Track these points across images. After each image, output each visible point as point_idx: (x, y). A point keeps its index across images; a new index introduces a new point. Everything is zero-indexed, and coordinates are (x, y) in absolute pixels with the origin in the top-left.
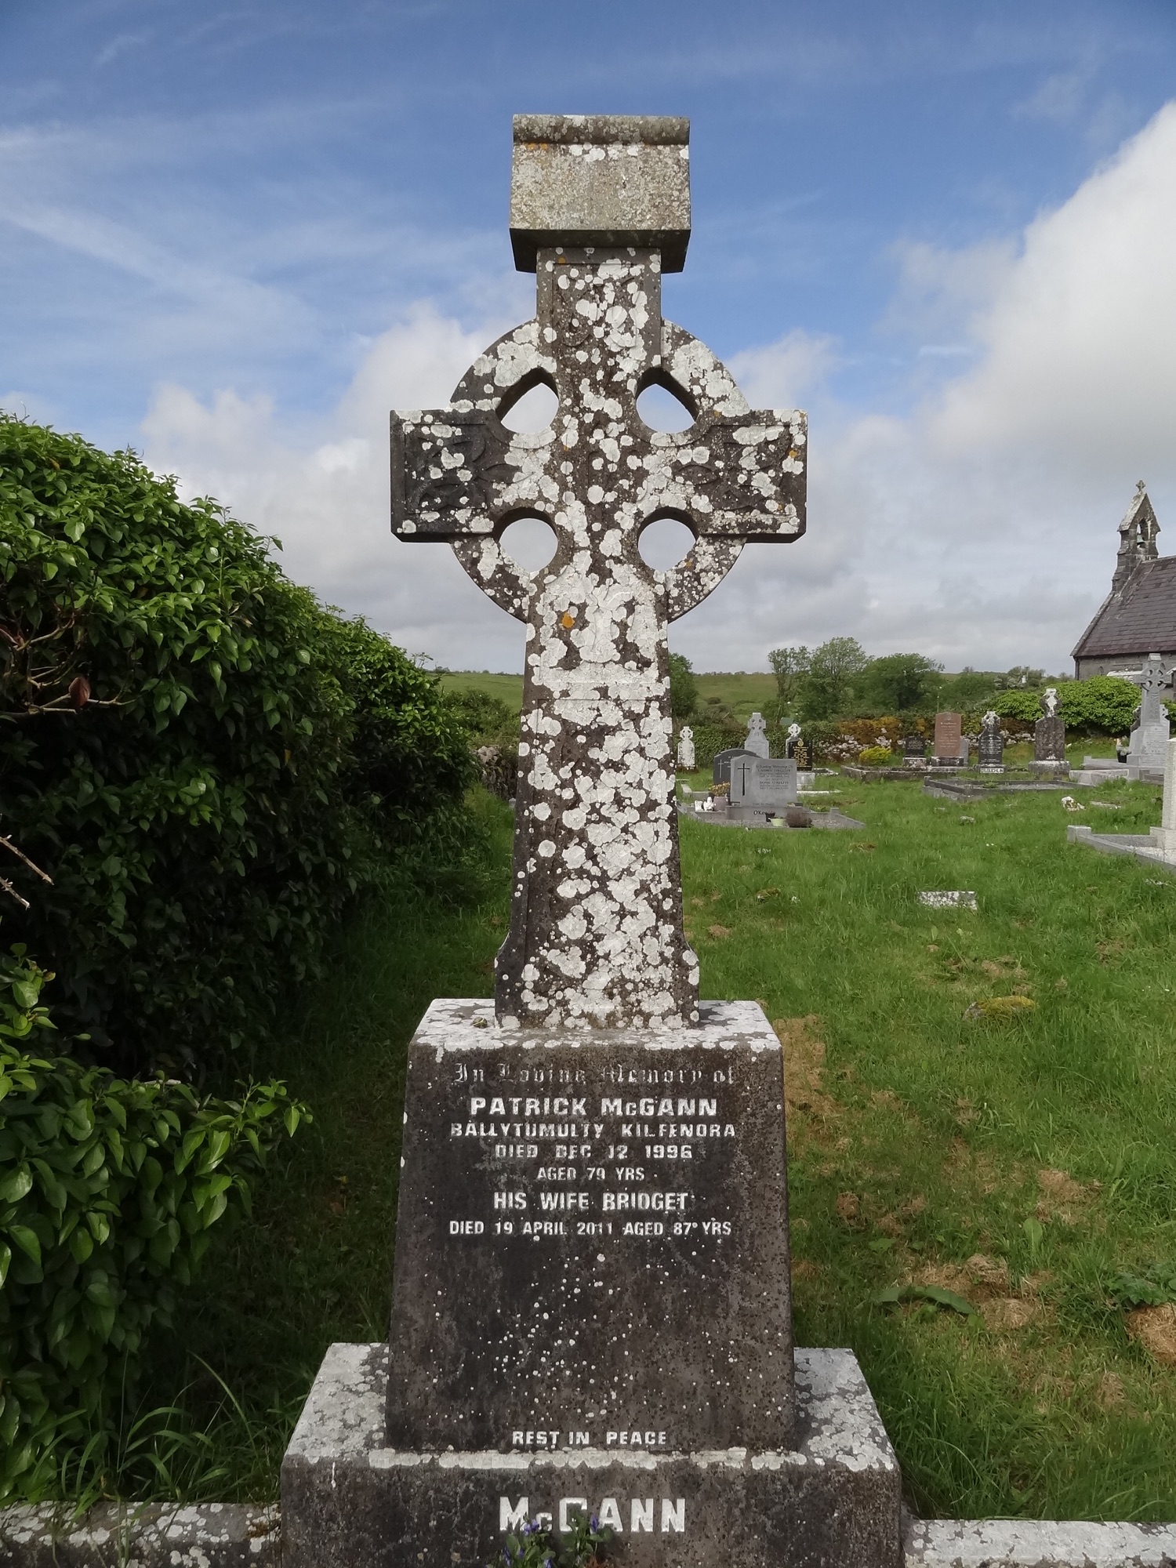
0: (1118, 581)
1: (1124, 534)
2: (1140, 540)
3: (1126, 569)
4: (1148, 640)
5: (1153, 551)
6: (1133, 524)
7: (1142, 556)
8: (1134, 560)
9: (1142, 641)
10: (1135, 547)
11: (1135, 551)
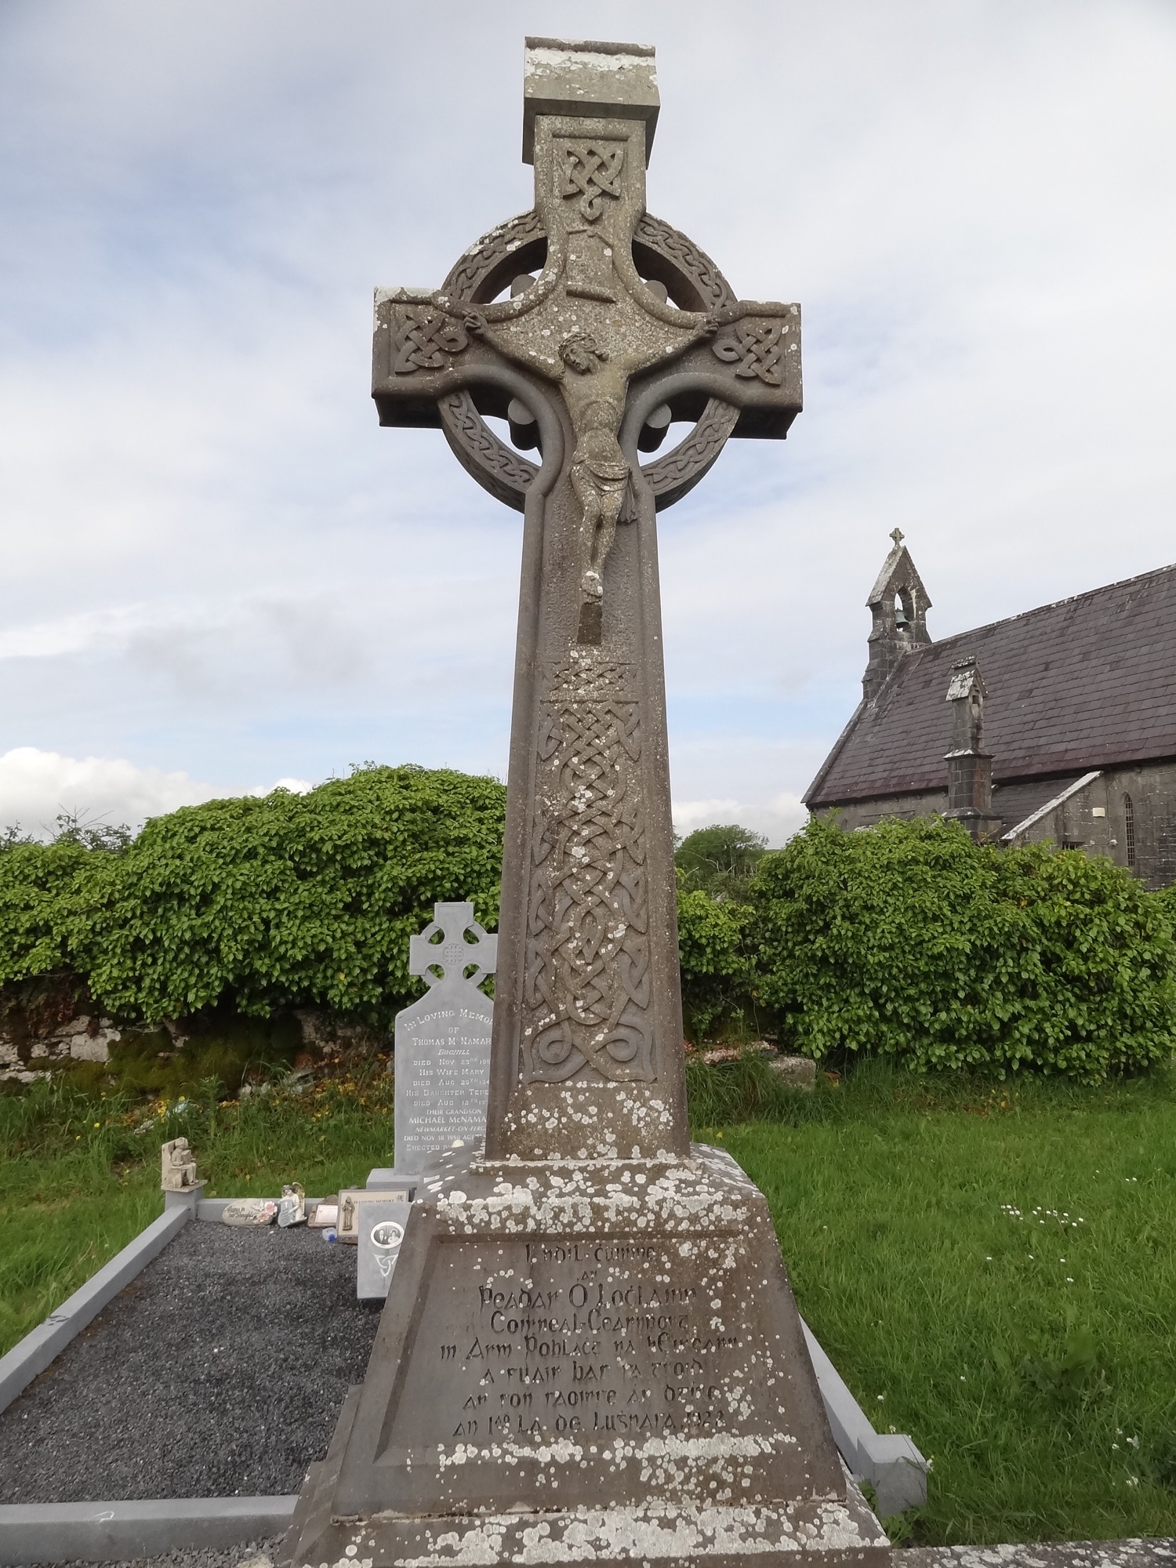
0: (872, 682)
1: (875, 607)
2: (901, 619)
3: (883, 663)
4: (910, 771)
5: (922, 635)
6: (888, 593)
7: (906, 645)
8: (893, 649)
9: (901, 772)
10: (893, 630)
11: (894, 636)
